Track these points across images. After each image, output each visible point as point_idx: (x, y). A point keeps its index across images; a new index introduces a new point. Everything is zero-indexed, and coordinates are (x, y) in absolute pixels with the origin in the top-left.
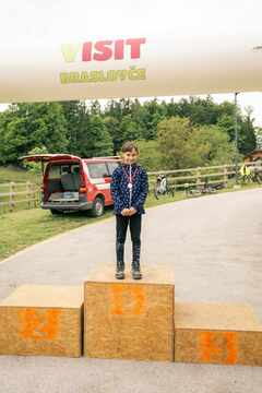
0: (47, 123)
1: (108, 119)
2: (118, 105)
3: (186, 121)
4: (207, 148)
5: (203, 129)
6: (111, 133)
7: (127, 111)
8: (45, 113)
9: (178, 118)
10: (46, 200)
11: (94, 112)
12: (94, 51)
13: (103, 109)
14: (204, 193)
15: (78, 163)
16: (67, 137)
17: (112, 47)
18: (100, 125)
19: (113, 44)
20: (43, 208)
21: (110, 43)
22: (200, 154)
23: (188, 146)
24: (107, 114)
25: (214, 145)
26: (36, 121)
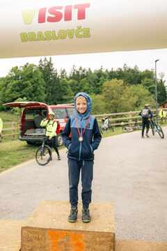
0: (33, 84)
1: (71, 81)
2: (78, 72)
3: (121, 82)
4: (135, 99)
5: (132, 87)
6: (74, 90)
7: (83, 76)
8: (31, 77)
9: (116, 80)
10: (22, 134)
11: (62, 76)
12: (48, 15)
13: (68, 75)
14: (135, 130)
15: (46, 108)
16: (46, 93)
17: (63, 11)
18: (66, 85)
19: (64, 9)
20: (21, 140)
21: (61, 8)
22: (130, 103)
23: (123, 98)
24: (71, 78)
25: (139, 98)
26: (26, 82)
